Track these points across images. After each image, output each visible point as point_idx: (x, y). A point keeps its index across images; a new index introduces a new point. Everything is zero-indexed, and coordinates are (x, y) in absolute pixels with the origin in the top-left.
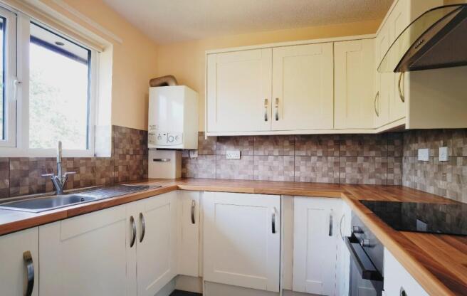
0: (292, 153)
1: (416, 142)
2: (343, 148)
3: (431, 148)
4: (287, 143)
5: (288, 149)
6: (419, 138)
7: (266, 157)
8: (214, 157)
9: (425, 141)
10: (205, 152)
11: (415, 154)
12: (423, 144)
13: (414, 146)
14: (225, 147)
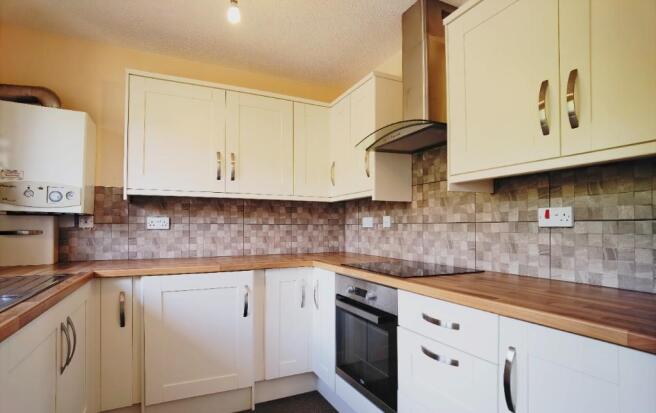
0: (240, 221)
1: (360, 211)
2: (294, 215)
3: (375, 216)
4: (234, 209)
5: (236, 216)
6: (363, 208)
7: (207, 226)
8: (125, 227)
9: (369, 210)
10: (109, 218)
11: (359, 222)
12: (367, 213)
13: (357, 215)
14: (143, 211)
